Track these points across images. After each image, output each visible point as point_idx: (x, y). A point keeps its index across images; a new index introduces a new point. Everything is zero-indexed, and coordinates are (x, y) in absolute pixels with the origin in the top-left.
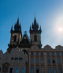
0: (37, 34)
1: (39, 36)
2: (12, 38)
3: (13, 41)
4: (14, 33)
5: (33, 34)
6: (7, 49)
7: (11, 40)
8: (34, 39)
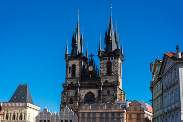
0: (112, 59)
1: (116, 63)
2: (68, 71)
3: (70, 76)
4: (72, 60)
5: (104, 59)
6: (62, 93)
7: (66, 74)
8: (106, 69)
